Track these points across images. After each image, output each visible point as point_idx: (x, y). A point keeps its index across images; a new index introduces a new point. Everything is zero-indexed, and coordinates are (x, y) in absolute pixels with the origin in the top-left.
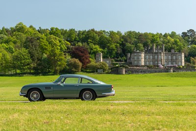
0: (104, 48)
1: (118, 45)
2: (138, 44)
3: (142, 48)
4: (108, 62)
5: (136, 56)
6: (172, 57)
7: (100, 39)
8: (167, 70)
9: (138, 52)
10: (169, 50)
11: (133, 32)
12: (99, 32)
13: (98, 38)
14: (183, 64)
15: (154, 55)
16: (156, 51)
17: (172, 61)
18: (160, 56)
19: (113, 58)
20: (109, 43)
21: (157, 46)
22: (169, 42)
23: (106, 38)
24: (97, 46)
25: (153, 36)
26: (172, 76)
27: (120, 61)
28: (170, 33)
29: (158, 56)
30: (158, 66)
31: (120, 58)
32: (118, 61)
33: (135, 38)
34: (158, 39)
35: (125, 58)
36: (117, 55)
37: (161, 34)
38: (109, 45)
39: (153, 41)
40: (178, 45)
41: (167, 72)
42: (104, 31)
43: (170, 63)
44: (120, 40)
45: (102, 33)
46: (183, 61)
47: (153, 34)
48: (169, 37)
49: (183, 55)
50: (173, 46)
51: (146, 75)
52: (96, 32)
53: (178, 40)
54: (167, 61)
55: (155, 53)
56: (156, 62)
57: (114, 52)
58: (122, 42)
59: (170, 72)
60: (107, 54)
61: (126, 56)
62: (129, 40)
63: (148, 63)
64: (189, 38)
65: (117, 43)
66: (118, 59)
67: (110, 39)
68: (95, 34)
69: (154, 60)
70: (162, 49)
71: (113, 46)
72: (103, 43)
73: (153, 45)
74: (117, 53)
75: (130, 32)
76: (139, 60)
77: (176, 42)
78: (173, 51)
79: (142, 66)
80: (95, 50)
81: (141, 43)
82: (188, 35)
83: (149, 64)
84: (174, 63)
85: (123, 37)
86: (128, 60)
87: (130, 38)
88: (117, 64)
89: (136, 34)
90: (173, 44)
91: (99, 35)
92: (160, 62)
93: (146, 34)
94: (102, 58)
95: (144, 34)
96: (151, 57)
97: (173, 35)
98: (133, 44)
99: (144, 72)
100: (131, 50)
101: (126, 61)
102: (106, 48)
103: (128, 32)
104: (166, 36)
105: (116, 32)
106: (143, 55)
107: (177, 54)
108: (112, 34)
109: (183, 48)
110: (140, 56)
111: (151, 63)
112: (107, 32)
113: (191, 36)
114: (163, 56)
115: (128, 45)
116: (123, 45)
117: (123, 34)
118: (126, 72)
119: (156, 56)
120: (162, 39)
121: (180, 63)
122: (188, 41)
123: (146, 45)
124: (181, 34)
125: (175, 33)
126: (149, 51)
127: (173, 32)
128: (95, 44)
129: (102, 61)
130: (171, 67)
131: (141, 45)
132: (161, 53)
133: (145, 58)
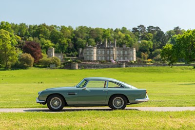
0: (55, 43)
1: (70, 40)
2: (90, 39)
3: (94, 43)
4: (60, 56)
5: (88, 51)
6: (124, 52)
7: (52, 34)
8: (119, 65)
9: (91, 48)
10: (120, 45)
11: (85, 27)
12: (50, 27)
13: (49, 33)
14: (135, 60)
15: (106, 50)
16: (108, 46)
17: (124, 56)
18: (112, 51)
19: (65, 53)
20: (60, 38)
21: (109, 41)
22: (120, 37)
23: (57, 33)
24: (49, 41)
25: (105, 31)
26: (125, 71)
27: (72, 56)
28: (121, 29)
29: (110, 51)
30: (110, 61)
31: (72, 53)
32: (69, 56)
33: (87, 33)
34: (110, 34)
35: (77, 53)
36: (69, 50)
37: (112, 29)
38: (60, 39)
39: (104, 36)
40: (129, 41)
41: (120, 67)
42: (55, 26)
43: (122, 58)
44: (72, 35)
45: (53, 28)
46: (135, 56)
47: (104, 29)
48: (120, 33)
49: (135, 50)
50: (124, 41)
51: (99, 70)
52: (47, 27)
53: (129, 36)
54: (119, 56)
55: (107, 48)
56: (108, 57)
57: (66, 47)
58: (74, 37)
59: (123, 67)
60: (58, 49)
61: (78, 51)
62: (81, 35)
63: (100, 58)
64: (139, 34)
65: (69, 38)
66: (70, 54)
67: (62, 34)
68: (46, 29)
69: (106, 55)
70: (114, 44)
71: (65, 41)
72: (54, 38)
73: (105, 41)
74: (68, 48)
75: (82, 28)
76: (91, 55)
77: (127, 38)
78: (124, 46)
79: (94, 61)
80: (47, 45)
81: (92, 38)
82: (138, 31)
83: (102, 59)
84: (126, 58)
85: (75, 32)
86: (79, 55)
87: (81, 33)
88: (69, 59)
89: (87, 29)
90: (124, 39)
91: (50, 30)
92: (112, 57)
93: (97, 30)
94: (54, 53)
95: (96, 29)
96: (103, 52)
97: (124, 30)
98: (84, 39)
99: (97, 67)
100: (82, 45)
101: (77, 56)
102: (58, 43)
103: (79, 27)
104: (116, 31)
105: (68, 27)
106: (95, 50)
107: (128, 49)
108: (63, 29)
109: (133, 43)
110: (92, 51)
111: (104, 58)
112: (58, 27)
113: (141, 31)
114: (115, 52)
115: (80, 40)
116: (74, 40)
117: (74, 29)
118: (79, 67)
119: (108, 52)
120: (113, 34)
121: (131, 58)
122: (139, 37)
123: (97, 40)
124: (131, 30)
125: (126, 28)
126: (101, 46)
127: (123, 27)
128: (46, 39)
129: (54, 56)
130: (123, 62)
131: (93, 40)
132: (113, 48)
133: (97, 54)
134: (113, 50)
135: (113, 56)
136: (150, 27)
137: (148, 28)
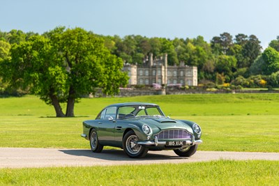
2: (138, 54)
9: (127, 66)
11: (138, 36)
14: (195, 83)
15: (151, 69)
16: (155, 64)
17: (179, 78)
18: (159, 72)
22: (187, 51)
29: (156, 71)
30: (152, 86)
37: (182, 39)
39: (163, 50)
40: (199, 56)
41: (158, 94)
43: (175, 82)
46: (195, 78)
48: (189, 44)
49: (195, 70)
50: (193, 57)
53: (200, 49)
54: (171, 79)
55: (153, 67)
58: (115, 50)
59: (161, 94)
62: (126, 48)
63: (141, 81)
69: (151, 77)
78: (182, 64)
79: (131, 86)
82: (221, 41)
83: (144, 83)
84: (181, 81)
90: (194, 54)
92: (159, 80)
96: (147, 72)
97: (198, 41)
104: (186, 42)
105: (113, 36)
106: (134, 70)
107: (186, 68)
109: (206, 60)
110: (129, 71)
111: (147, 81)
113: (225, 42)
114: (165, 72)
115: (123, 55)
118: (94, 94)
119: (154, 72)
120: (179, 47)
121: (190, 82)
122: (221, 50)
125: (202, 38)
127: (199, 36)
131: (142, 55)
132: (161, 67)
133: (138, 75)
134: (161, 70)
135: (161, 79)
136: (239, 35)
137: (237, 36)
